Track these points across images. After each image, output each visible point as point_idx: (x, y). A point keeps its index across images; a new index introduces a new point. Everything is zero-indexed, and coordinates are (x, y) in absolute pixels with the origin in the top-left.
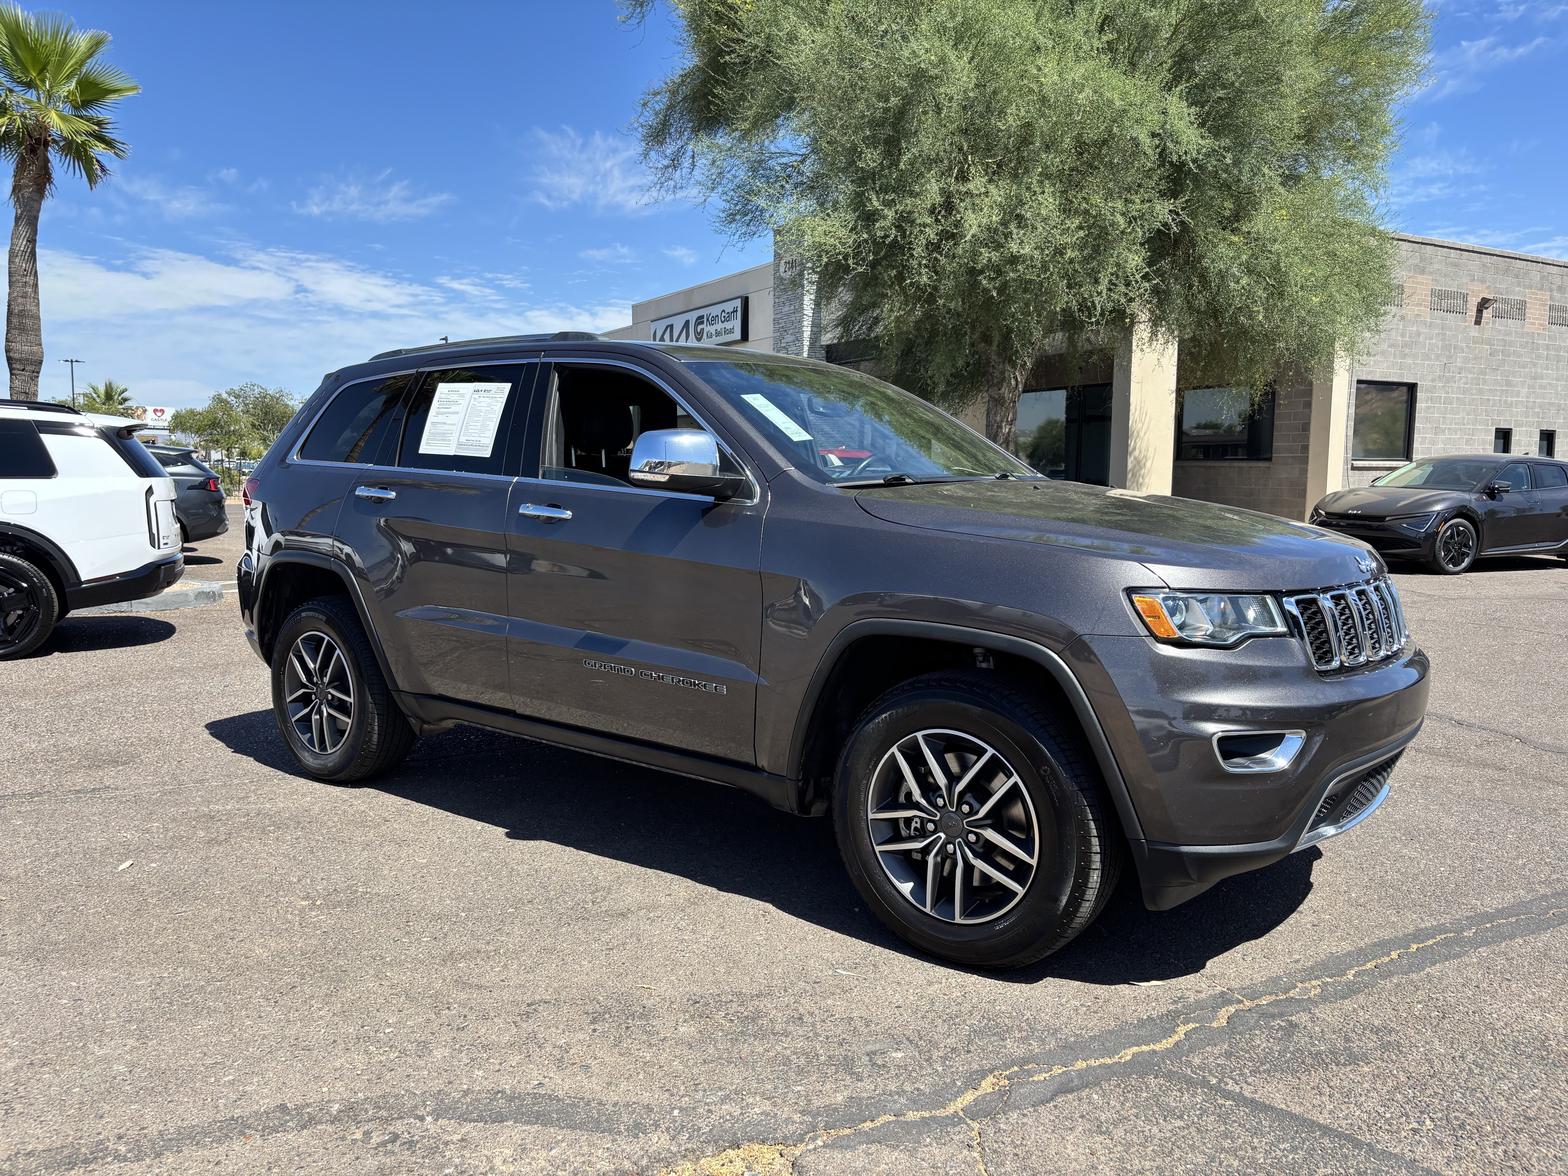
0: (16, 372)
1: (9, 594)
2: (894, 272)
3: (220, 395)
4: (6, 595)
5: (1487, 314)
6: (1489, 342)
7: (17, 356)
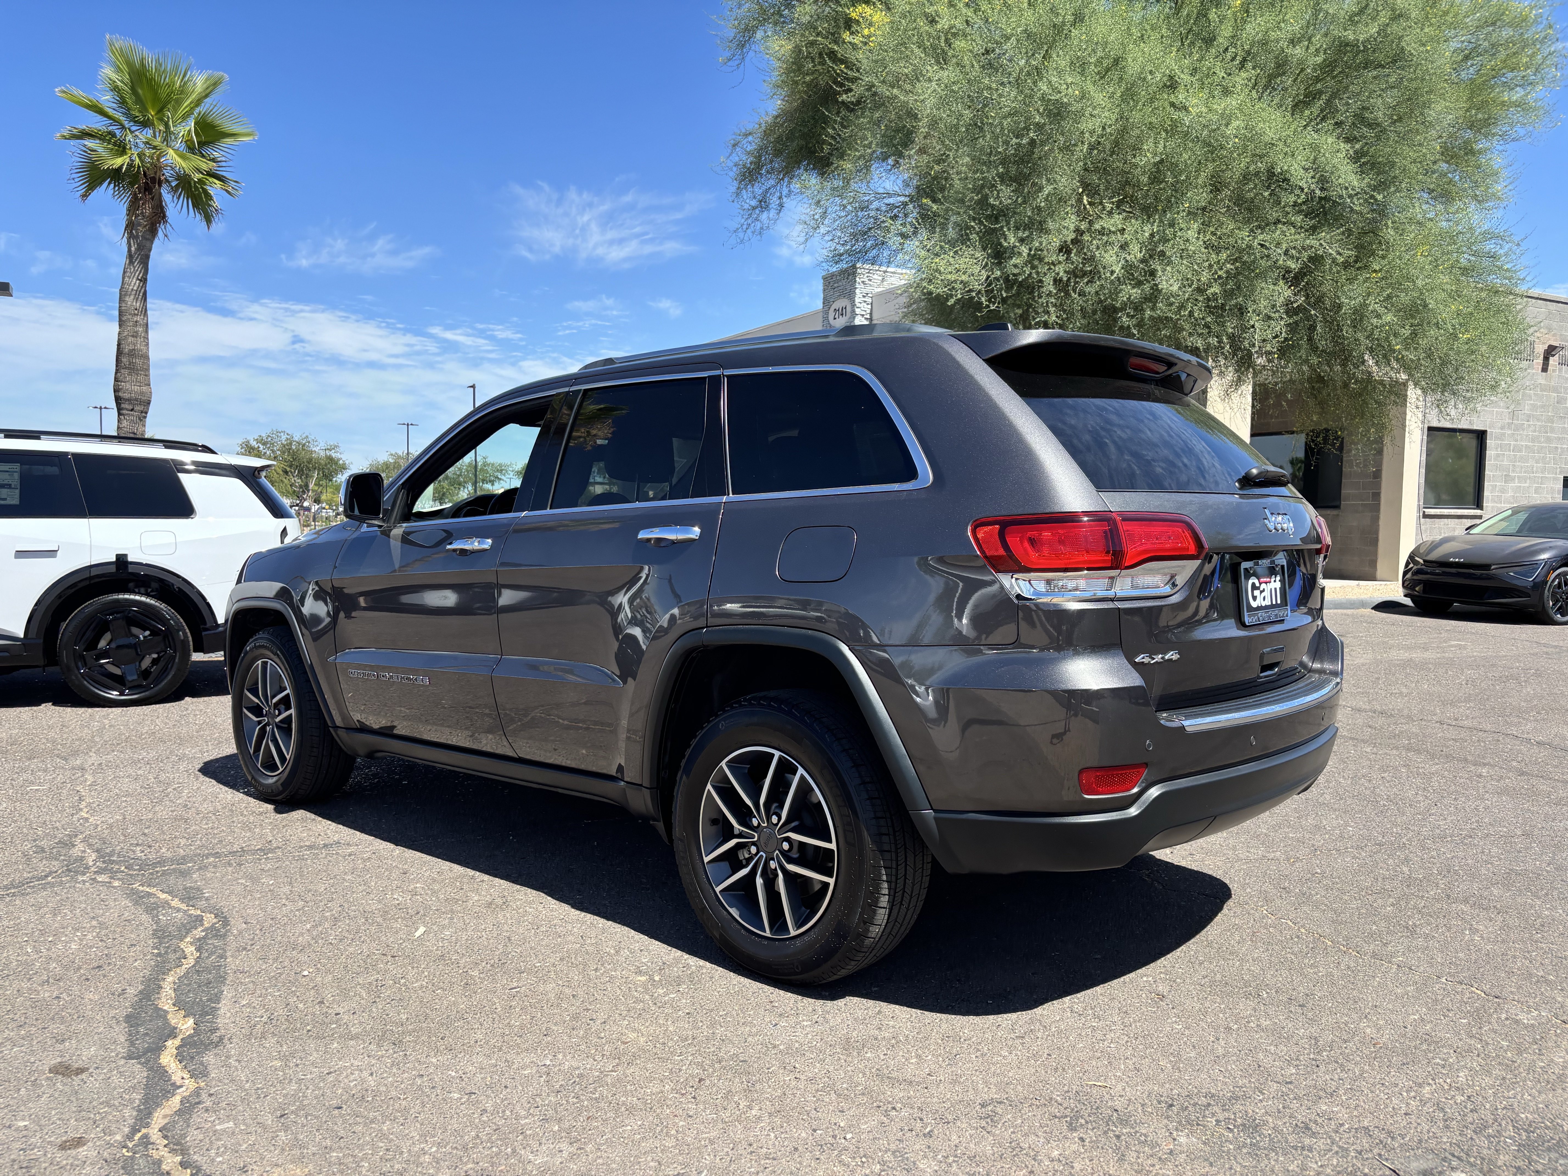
0: (124, 412)
1: (144, 637)
2: (1020, 311)
3: (248, 442)
4: (142, 638)
5: (1553, 361)
6: (1555, 390)
7: (126, 396)
